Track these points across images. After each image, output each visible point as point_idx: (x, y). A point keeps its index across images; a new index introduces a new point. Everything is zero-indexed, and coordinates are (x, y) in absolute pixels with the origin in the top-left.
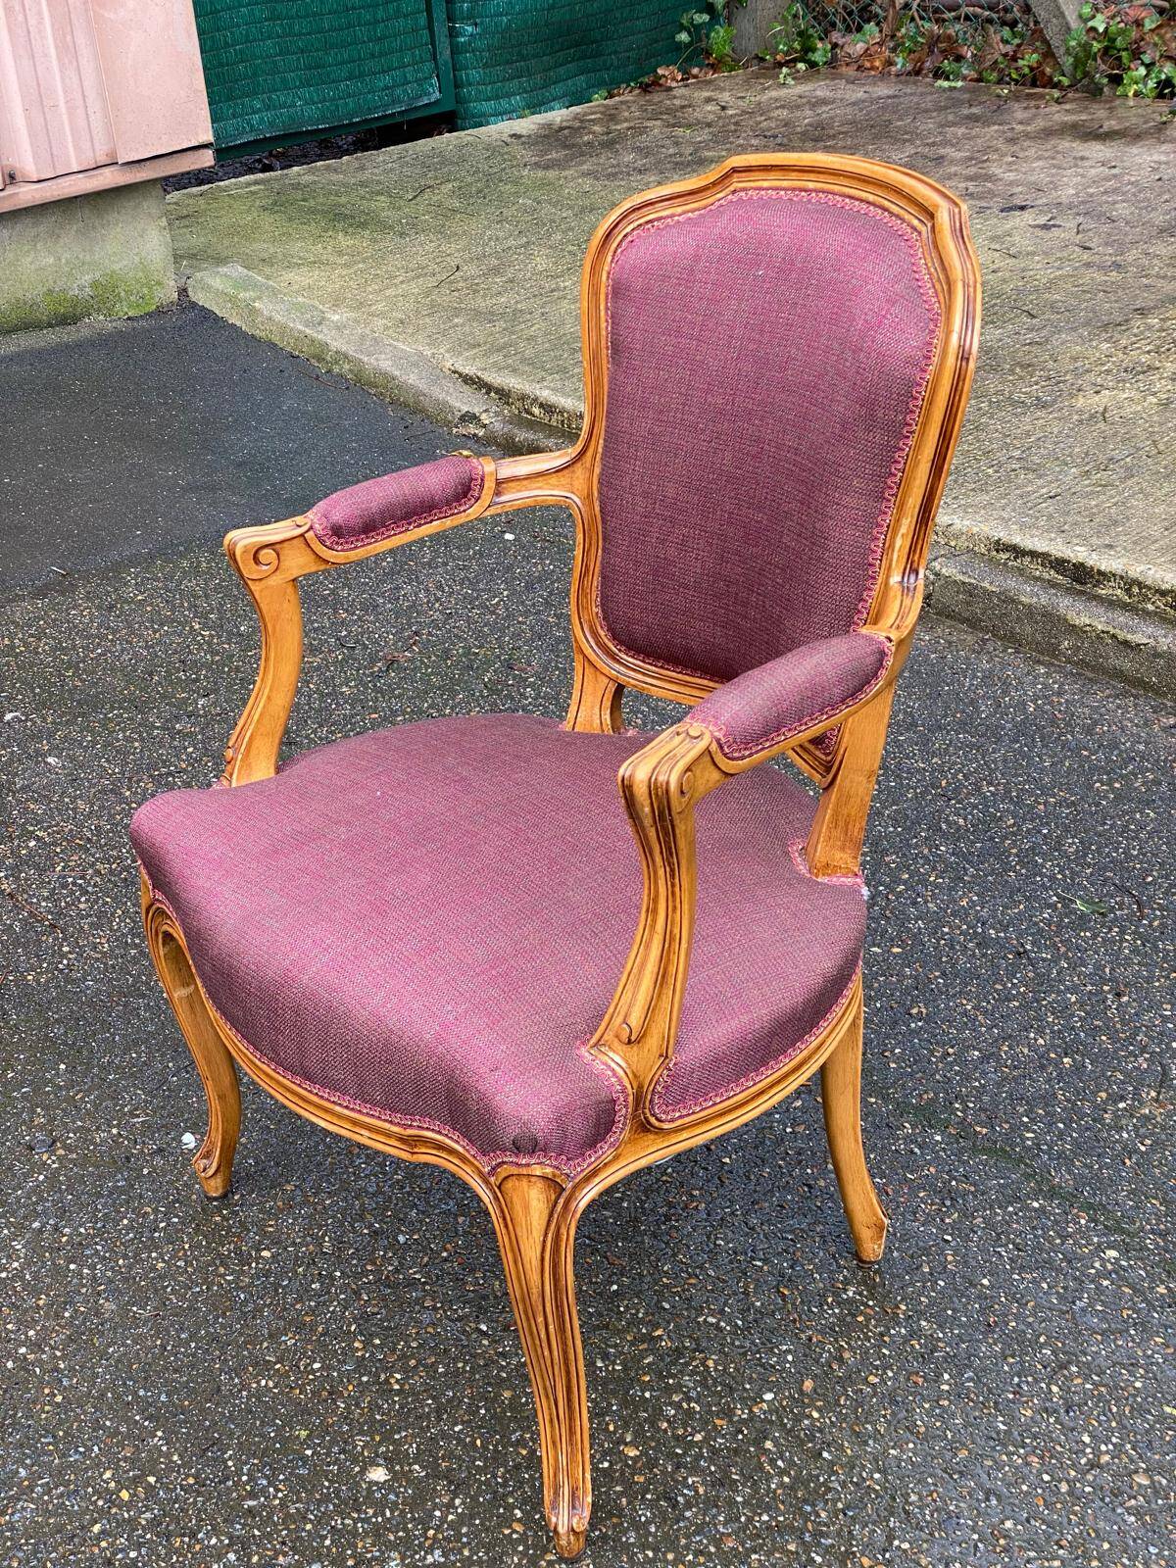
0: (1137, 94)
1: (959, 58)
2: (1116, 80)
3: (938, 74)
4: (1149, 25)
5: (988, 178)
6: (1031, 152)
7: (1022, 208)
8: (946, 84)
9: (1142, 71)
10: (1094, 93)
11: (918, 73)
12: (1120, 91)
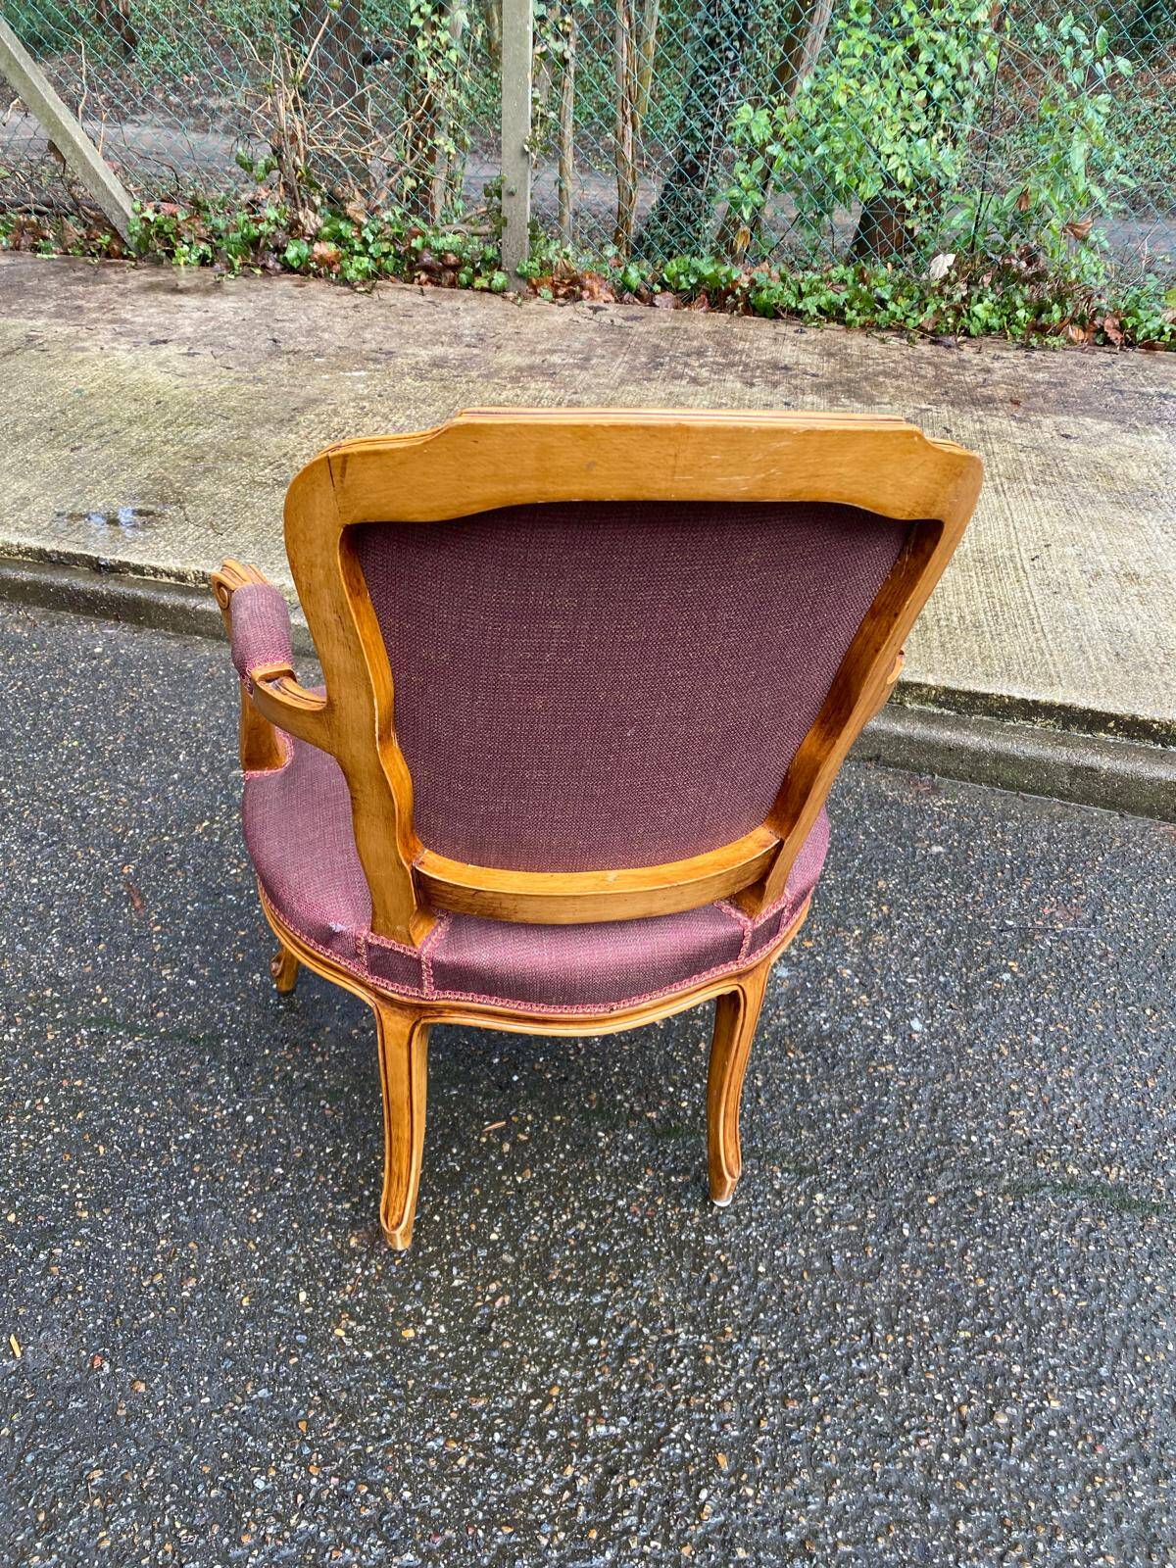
0: (186, 263)
1: (45, 238)
2: (171, 254)
3: (37, 249)
4: (181, 217)
5: (124, 321)
6: (141, 303)
7: (165, 342)
8: (45, 256)
9: (186, 248)
10: (157, 262)
11: (18, 248)
12: (174, 261)
